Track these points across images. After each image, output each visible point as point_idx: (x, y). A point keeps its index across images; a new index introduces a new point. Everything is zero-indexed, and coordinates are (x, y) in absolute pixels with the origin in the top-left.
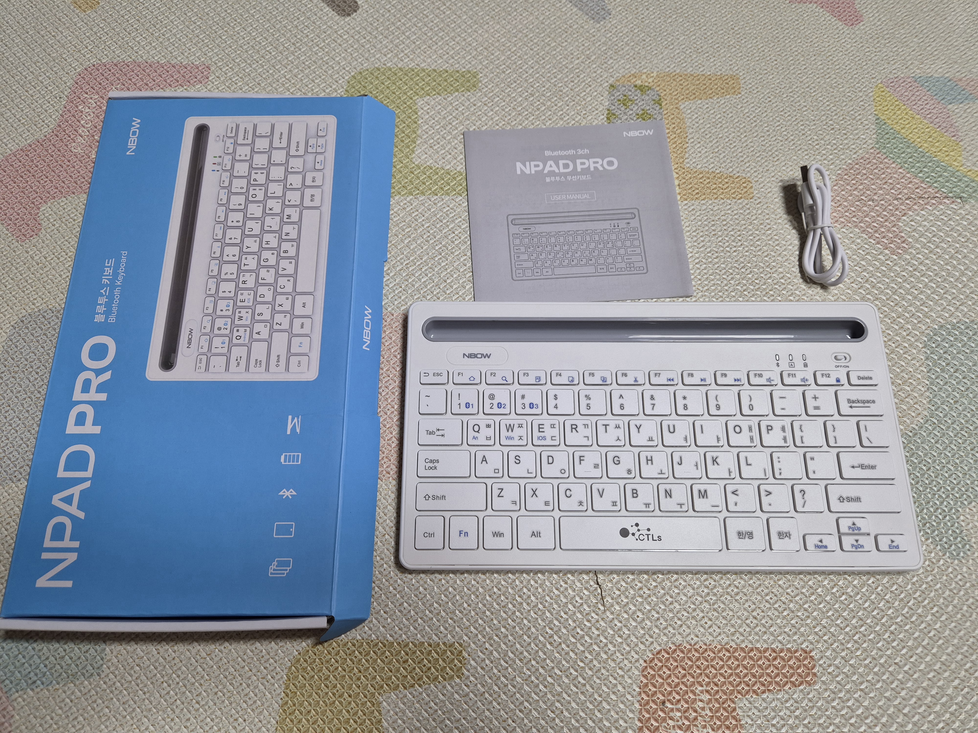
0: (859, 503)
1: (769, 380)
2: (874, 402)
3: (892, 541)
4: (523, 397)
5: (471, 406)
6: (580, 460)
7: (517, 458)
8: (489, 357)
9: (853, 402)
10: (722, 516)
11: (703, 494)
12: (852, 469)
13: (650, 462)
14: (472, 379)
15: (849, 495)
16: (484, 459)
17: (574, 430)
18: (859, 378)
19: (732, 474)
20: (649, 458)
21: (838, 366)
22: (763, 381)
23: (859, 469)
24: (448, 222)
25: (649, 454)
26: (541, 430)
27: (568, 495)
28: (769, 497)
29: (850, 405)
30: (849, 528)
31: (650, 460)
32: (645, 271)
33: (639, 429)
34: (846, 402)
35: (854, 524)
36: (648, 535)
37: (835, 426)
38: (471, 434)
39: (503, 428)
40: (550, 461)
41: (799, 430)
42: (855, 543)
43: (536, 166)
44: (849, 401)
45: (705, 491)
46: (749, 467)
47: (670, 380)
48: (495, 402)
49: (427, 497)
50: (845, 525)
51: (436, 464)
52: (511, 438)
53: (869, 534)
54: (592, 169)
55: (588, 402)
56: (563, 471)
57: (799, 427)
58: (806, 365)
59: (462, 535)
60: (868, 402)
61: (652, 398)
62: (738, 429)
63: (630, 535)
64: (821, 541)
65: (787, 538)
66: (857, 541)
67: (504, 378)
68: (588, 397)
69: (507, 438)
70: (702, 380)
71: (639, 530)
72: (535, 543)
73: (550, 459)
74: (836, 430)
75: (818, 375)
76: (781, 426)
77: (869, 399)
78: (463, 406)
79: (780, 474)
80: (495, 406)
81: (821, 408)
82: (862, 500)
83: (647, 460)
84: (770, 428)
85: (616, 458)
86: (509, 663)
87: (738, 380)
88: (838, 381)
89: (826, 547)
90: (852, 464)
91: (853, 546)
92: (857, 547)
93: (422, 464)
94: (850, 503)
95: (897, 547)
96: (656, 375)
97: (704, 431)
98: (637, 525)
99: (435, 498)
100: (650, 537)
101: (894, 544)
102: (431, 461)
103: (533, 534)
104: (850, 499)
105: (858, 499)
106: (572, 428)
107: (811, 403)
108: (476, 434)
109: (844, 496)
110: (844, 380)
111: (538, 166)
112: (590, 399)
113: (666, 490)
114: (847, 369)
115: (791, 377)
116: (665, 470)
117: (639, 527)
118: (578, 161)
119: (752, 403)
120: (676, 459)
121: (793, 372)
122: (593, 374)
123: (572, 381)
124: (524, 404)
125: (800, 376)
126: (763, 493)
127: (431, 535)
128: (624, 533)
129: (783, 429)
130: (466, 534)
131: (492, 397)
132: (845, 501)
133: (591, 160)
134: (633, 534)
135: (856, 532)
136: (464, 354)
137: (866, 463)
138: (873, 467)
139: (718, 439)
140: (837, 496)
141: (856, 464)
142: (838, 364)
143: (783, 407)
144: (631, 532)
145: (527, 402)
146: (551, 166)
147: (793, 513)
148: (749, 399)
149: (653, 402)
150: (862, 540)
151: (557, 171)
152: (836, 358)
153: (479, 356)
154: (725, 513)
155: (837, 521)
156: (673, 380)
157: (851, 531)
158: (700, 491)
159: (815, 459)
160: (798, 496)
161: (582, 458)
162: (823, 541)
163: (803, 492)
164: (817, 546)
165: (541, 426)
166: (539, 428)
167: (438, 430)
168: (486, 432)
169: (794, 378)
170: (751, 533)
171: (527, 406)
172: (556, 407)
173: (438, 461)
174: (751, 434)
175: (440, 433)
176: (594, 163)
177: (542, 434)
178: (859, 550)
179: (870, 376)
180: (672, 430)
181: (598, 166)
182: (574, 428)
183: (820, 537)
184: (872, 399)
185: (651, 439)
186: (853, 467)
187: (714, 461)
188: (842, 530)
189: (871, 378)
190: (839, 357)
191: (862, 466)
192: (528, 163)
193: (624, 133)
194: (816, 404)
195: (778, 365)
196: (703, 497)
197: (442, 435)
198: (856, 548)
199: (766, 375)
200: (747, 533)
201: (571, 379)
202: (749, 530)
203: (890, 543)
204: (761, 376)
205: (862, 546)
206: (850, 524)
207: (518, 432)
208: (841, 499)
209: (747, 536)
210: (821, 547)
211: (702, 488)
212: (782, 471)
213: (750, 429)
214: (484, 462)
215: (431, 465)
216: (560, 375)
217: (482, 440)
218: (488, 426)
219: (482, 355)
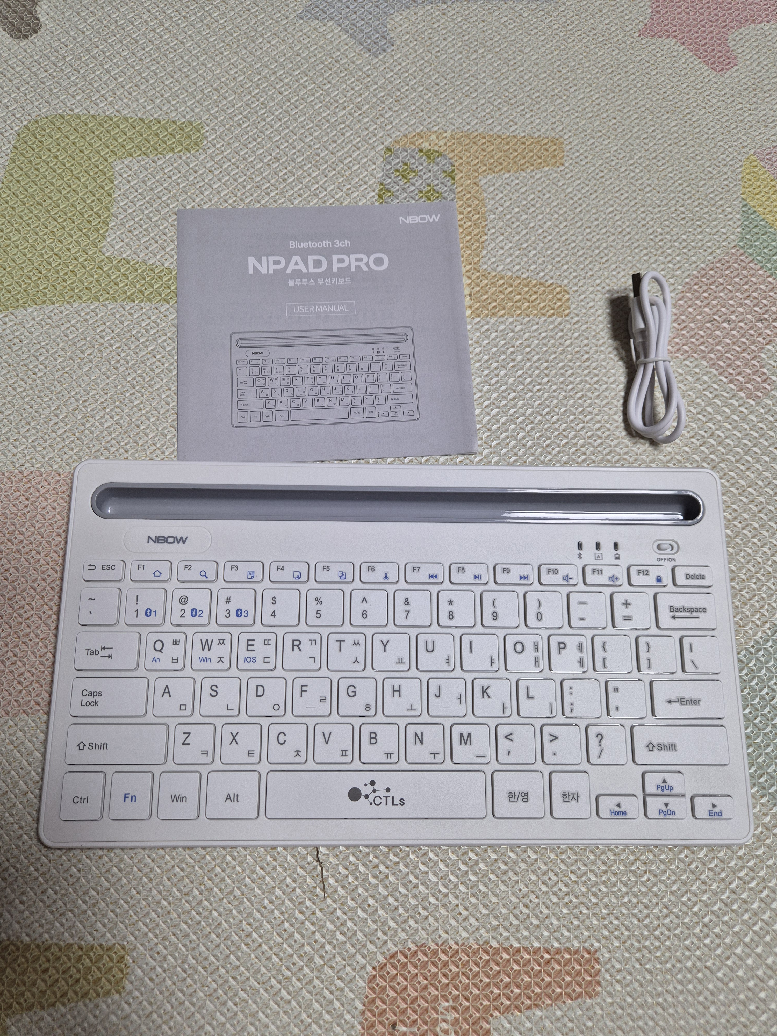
0: (674, 753)
1: (566, 578)
2: (704, 610)
3: (714, 806)
4: (228, 600)
5: (153, 613)
6: (302, 691)
7: (214, 688)
8: (184, 542)
9: (678, 610)
10: (488, 770)
11: (466, 739)
12: (668, 704)
13: (397, 694)
14: (157, 574)
15: (661, 741)
16: (167, 691)
17: (295, 648)
18: (688, 576)
19: (506, 710)
20: (396, 688)
21: (661, 559)
22: (558, 579)
23: (677, 705)
24: (147, 340)
25: (396, 682)
26: (250, 648)
27: (281, 741)
28: (553, 743)
29: (672, 614)
30: (658, 786)
31: (397, 691)
32: (415, 417)
33: (385, 646)
34: (668, 610)
35: (664, 781)
36: (387, 797)
37: (651, 644)
38: (152, 653)
39: (198, 646)
40: (260, 693)
41: (602, 649)
42: (664, 808)
43: (277, 263)
44: (672, 609)
45: (469, 735)
46: (530, 700)
47: (432, 576)
48: (188, 608)
49: (81, 745)
50: (652, 782)
51: (97, 698)
52: (207, 660)
53: (683, 796)
54: (353, 269)
55: (319, 607)
56: (276, 707)
57: (601, 645)
58: (617, 557)
59: (128, 800)
60: (697, 610)
61: (407, 602)
62: (519, 648)
63: (363, 798)
64: (619, 805)
65: (574, 802)
66: (666, 805)
67: (203, 573)
68: (318, 601)
69: (202, 659)
70: (476, 577)
71: (374, 791)
72: (230, 809)
73: (260, 689)
74: (651, 649)
75: (633, 571)
76: (577, 644)
77: (698, 606)
78: (142, 613)
79: (572, 710)
80: (188, 613)
81: (634, 618)
82: (677, 748)
83: (394, 691)
84: (562, 646)
85: (352, 689)
86: (189, 972)
87: (525, 578)
88: (659, 580)
89: (625, 813)
90: (668, 698)
91: (661, 811)
92: (667, 813)
93: (78, 697)
94: (662, 752)
95: (720, 814)
96: (414, 569)
97: (474, 650)
98: (373, 783)
99: (92, 746)
100: (390, 800)
101: (716, 810)
102: (91, 694)
103: (228, 797)
104: (662, 747)
105: (672, 747)
106: (293, 645)
107: (620, 611)
108: (158, 655)
109: (655, 743)
110: (667, 580)
111: (278, 263)
112: (321, 603)
113: (416, 734)
114: (673, 564)
115: (596, 574)
116: (417, 706)
117: (375, 787)
118: (335, 258)
119: (541, 610)
120: (433, 690)
121: (600, 567)
122: (328, 567)
123: (299, 577)
124: (228, 611)
125: (608, 572)
126: (546, 738)
127: (84, 800)
128: (355, 795)
129: (580, 648)
130: (134, 798)
131: (184, 600)
132: (655, 749)
133: (353, 257)
134: (367, 797)
135: (666, 792)
136: (149, 538)
137: (687, 697)
138: (696, 702)
139: (492, 662)
140: (646, 742)
141: (674, 698)
142: (661, 557)
143: (581, 617)
144: (363, 793)
145: (233, 607)
146: (296, 264)
147: (585, 766)
148: (537, 604)
149: (407, 608)
150: (674, 803)
151: (305, 271)
152: (659, 547)
153: (171, 540)
154: (494, 766)
155: (643, 775)
156: (436, 577)
157: (660, 792)
158: (461, 735)
159: (620, 690)
160: (593, 741)
161: (304, 688)
162: (622, 805)
163: (600, 737)
164: (613, 812)
165: (250, 643)
166: (248, 645)
167: (104, 648)
168: (170, 651)
169: (600, 576)
170: (527, 794)
171: (233, 613)
172: (273, 614)
173: (100, 694)
174: (536, 654)
175: (107, 652)
176: (357, 260)
177: (251, 654)
178: (668, 817)
179: (702, 573)
180: (430, 648)
181: (362, 265)
182: (296, 644)
183: (617, 799)
184: (702, 606)
185: (401, 661)
186: (670, 702)
187: (484, 691)
188: (648, 791)
189: (703, 577)
190: (663, 547)
191: (682, 701)
192: (264, 259)
193: (401, 218)
194: (627, 612)
195: (580, 556)
196: (466, 744)
197: (109, 656)
198: (665, 815)
199: (563, 570)
200: (520, 794)
201: (297, 574)
202: (524, 789)
203: (710, 807)
204: (555, 572)
205: (673, 813)
206: (660, 782)
207: (217, 650)
208: (651, 746)
209: (520, 798)
210: (618, 813)
211: (465, 730)
212: (574, 707)
213: (536, 647)
214: (166, 695)
215: (91, 699)
216: (283, 569)
217: (165, 662)
218: (176, 642)
219: (175, 538)
